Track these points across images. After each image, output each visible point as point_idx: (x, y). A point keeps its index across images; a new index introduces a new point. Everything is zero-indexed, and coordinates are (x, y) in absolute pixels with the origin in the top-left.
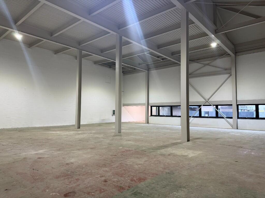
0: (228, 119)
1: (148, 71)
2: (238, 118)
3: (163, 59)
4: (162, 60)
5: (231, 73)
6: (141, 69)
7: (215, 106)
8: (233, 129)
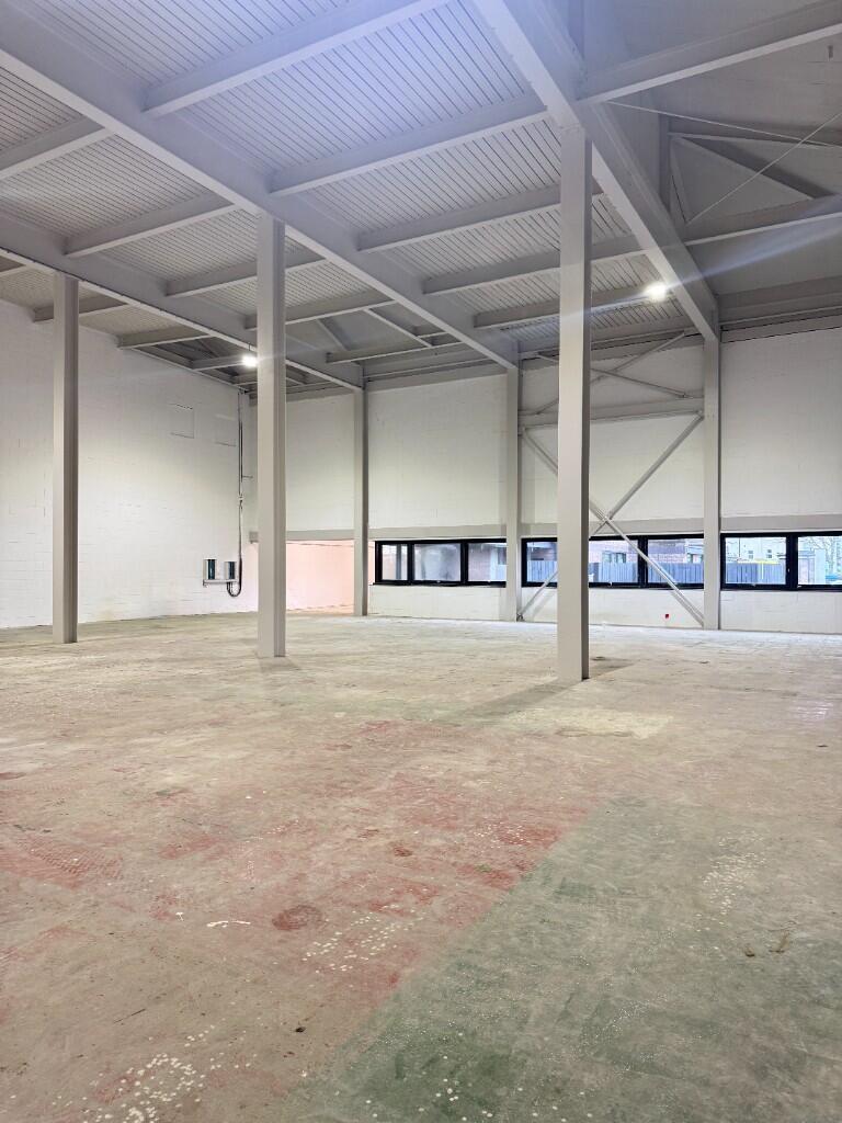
0: (685, 593)
1: (364, 389)
2: (724, 586)
3: (433, 341)
4: (430, 346)
5: (703, 410)
6: (334, 380)
7: (635, 543)
8: (702, 629)
